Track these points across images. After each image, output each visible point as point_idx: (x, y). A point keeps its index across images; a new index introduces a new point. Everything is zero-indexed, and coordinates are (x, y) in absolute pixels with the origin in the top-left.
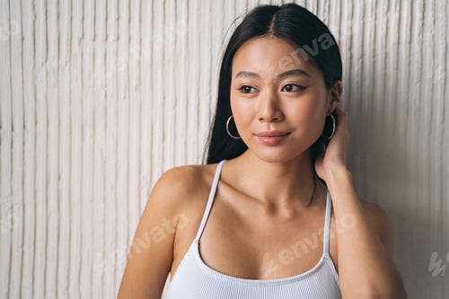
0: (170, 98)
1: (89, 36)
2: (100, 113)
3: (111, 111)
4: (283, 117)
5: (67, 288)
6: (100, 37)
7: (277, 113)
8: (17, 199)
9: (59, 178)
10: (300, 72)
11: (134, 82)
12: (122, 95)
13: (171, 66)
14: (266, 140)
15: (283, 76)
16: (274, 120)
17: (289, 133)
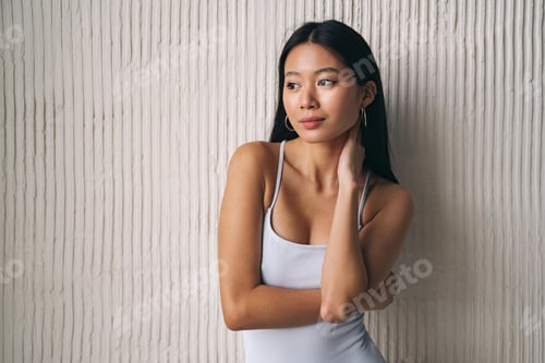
0: (232, 91)
1: (166, 41)
2: (175, 103)
3: (184, 102)
4: (319, 105)
5: (150, 248)
6: (175, 41)
7: (313, 102)
8: (108, 175)
9: (142, 158)
10: (332, 70)
11: (203, 78)
12: (193, 88)
13: (234, 64)
14: (307, 124)
15: (318, 72)
16: (311, 107)
17: (324, 119)
